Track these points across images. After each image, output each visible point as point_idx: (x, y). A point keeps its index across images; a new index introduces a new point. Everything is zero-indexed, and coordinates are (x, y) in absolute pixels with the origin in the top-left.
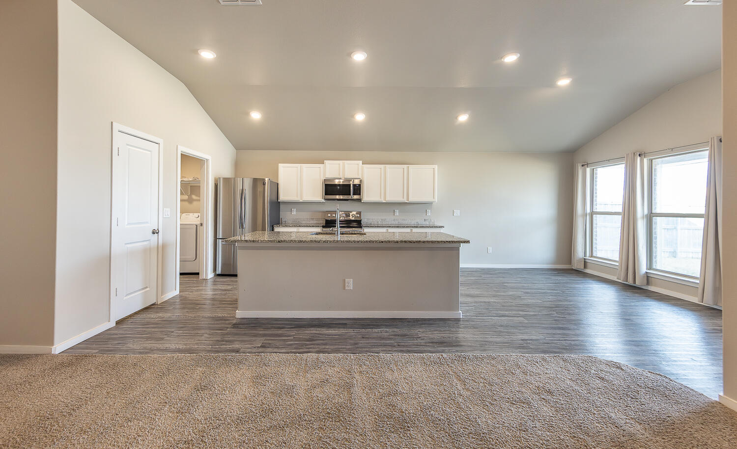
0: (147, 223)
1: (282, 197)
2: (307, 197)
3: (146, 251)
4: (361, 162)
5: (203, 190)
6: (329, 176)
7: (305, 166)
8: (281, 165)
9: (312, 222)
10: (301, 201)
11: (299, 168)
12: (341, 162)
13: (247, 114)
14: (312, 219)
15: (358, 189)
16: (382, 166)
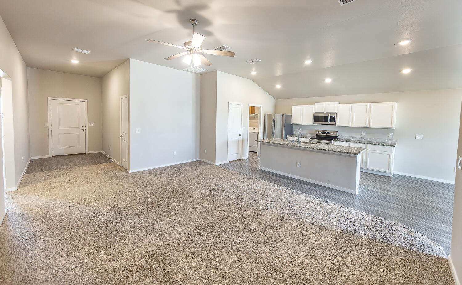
0: (238, 132)
1: (293, 122)
2: (305, 123)
3: (238, 141)
4: (337, 103)
5: (259, 118)
6: (317, 111)
7: (304, 107)
8: (293, 106)
9: (309, 135)
10: (302, 124)
11: (301, 108)
12: (324, 103)
13: (275, 86)
14: (309, 134)
15: (333, 119)
16: (351, 105)
